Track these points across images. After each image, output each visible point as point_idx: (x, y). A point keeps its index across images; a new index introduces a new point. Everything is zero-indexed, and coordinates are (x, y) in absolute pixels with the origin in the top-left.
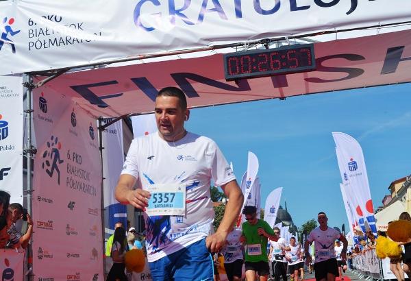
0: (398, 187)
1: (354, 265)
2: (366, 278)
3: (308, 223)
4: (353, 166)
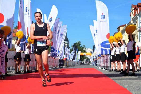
0: (122, 29)
1: (97, 64)
2: (102, 68)
3: (77, 43)
4: (103, 17)
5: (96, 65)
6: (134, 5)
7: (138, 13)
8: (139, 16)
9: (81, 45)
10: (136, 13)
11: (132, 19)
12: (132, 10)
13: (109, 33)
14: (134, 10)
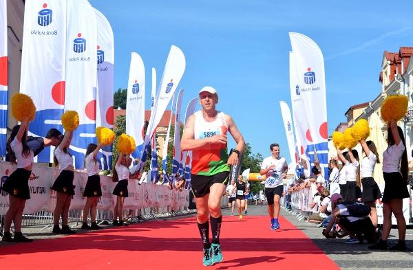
0: (357, 113)
1: (292, 204)
4: (311, 77)
5: (290, 207)
6: (390, 53)
7: (400, 72)
8: (404, 81)
9: (250, 153)
10: (395, 73)
11: (385, 89)
12: (386, 66)
13: (326, 121)
14: (391, 65)
